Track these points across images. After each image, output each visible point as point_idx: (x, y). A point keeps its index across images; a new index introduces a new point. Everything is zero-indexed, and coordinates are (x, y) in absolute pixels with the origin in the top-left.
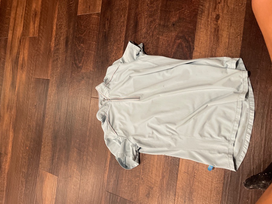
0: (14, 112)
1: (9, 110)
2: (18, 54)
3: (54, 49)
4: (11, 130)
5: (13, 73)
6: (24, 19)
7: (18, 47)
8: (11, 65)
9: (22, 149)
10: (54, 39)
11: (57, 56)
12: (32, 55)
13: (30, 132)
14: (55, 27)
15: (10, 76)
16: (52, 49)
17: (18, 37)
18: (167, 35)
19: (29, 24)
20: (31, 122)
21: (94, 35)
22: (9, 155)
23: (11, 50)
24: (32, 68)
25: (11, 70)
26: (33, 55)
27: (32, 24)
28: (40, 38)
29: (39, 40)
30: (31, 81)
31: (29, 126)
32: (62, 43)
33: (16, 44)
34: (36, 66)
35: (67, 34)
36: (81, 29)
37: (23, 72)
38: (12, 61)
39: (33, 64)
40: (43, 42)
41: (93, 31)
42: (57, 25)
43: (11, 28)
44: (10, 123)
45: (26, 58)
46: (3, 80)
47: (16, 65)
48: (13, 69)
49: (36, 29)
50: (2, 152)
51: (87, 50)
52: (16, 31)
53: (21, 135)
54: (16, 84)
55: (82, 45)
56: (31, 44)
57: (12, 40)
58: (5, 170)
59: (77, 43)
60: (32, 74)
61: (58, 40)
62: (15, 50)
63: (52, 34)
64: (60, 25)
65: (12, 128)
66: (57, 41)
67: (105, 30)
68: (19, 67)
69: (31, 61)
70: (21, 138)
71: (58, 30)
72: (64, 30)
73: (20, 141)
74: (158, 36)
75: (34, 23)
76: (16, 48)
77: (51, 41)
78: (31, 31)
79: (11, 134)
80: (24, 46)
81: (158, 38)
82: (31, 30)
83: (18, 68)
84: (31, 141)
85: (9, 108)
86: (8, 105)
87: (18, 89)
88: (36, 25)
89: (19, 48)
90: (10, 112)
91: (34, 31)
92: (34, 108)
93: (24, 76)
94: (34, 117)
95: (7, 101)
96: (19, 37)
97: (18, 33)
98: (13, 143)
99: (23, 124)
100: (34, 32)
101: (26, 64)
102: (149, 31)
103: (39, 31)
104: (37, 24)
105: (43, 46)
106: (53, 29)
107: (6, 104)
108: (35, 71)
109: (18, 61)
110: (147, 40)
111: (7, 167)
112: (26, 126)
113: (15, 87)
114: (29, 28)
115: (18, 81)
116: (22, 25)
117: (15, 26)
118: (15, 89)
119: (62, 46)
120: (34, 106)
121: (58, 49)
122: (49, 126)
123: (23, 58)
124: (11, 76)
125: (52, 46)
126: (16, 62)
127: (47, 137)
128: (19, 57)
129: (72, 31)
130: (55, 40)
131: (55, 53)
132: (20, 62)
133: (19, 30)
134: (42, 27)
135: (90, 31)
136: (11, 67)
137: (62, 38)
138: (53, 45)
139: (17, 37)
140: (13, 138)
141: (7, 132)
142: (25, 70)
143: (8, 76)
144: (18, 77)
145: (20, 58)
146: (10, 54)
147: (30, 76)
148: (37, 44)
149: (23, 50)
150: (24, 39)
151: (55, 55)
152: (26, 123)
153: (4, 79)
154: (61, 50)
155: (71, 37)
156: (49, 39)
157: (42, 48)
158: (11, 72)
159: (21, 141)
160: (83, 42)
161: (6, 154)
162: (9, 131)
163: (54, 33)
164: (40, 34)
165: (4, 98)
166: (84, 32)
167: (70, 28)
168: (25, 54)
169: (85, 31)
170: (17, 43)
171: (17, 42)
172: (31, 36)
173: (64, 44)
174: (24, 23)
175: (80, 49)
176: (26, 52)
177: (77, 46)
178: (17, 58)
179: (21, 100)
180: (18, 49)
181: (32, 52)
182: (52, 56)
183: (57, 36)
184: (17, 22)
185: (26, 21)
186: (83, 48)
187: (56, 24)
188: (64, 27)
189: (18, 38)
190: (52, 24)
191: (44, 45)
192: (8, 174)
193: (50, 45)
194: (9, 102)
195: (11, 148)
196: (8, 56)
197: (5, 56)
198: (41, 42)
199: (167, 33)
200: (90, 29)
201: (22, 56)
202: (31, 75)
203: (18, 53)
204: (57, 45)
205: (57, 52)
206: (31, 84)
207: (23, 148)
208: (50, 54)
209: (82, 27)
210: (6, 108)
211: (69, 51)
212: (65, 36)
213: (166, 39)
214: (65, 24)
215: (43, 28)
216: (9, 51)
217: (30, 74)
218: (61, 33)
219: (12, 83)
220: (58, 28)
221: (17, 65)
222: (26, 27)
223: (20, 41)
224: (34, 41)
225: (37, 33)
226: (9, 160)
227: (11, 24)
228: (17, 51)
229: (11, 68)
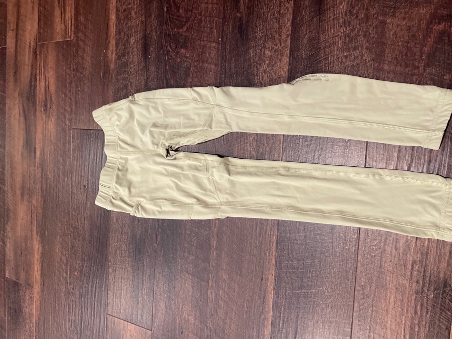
0: (37, 200)
1: (26, 197)
2: (33, 80)
3: (116, 64)
4: (35, 237)
5: (26, 120)
6: (40, 4)
7: (32, 65)
8: (21, 105)
9: (65, 275)
10: (113, 42)
11: (124, 79)
12: (66, 80)
13: (79, 240)
14: (113, 17)
15: (19, 126)
16: (112, 66)
17: (30, 43)
18: (406, 13)
19: (51, 14)
20: (79, 222)
21: (211, 28)
22: (37, 288)
23: (15, 73)
24: (68, 108)
25: (22, 114)
26: (68, 80)
27: (57, 12)
28: (81, 43)
29: (78, 46)
30: (70, 137)
31: (75, 228)
32: (135, 49)
33: (26, 58)
34: (76, 103)
35: (145, 30)
36: (178, 16)
37: (48, 117)
38: (21, 94)
39: (71, 100)
40: (88, 50)
41: (208, 19)
42: (118, 10)
43: (11, 26)
44: (32, 223)
45: (52, 88)
46: (5, 135)
47: (31, 104)
48: (24, 112)
49: (68, 23)
50: (20, 282)
51: (197, 61)
52: (24, 31)
53: (58, 248)
54: (35, 144)
55: (183, 51)
56: (61, 58)
57: (16, 51)
58: (30, 317)
59: (171, 48)
60: (70, 120)
61: (124, 45)
62: (26, 73)
63: (107, 33)
64: (125, 10)
65: (37, 233)
66: (123, 47)
67: (239, 15)
68: (37, 108)
69: (65, 94)
70: (60, 254)
71: (122, 22)
72: (136, 21)
73: (57, 259)
74: (380, 18)
75: (64, 12)
76: (26, 67)
77: (107, 48)
78: (59, 28)
79: (37, 246)
80: (45, 62)
81: (383, 23)
82: (59, 26)
83: (36, 110)
84: (83, 260)
85: (26, 192)
86: (23, 188)
87: (41, 154)
88: (68, 15)
89: (34, 67)
90: (29, 201)
91: (64, 28)
92: (82, 190)
93: (52, 126)
94: (85, 211)
95: (19, 179)
96: (32, 44)
97: (27, 35)
98: (42, 262)
99: (60, 225)
100: (65, 31)
101: (53, 100)
102: (357, 8)
103: (76, 27)
104: (71, 12)
105: (88, 59)
106: (108, 19)
107: (18, 186)
108: (76, 114)
109: (34, 96)
110: (353, 30)
111: (34, 311)
112: (68, 229)
113: (33, 149)
114: (52, 22)
115: (39, 136)
116: (36, 17)
117: (20, 21)
118: (35, 153)
119: (135, 57)
120: (82, 187)
121: (125, 65)
122: (120, 229)
123: (47, 88)
124: (23, 126)
125: (110, 58)
126: (30, 97)
127: (118, 251)
128: (35, 86)
129: (155, 24)
130: (117, 45)
131: (118, 74)
132: (41, 96)
133: (31, 29)
134: (82, 19)
135: (201, 20)
136: (21, 108)
137: (132, 40)
138: (112, 55)
139: (28, 43)
140: (42, 254)
141: (26, 242)
142: (54, 114)
143: (17, 128)
144: (39, 128)
145: (38, 88)
146: (16, 81)
147: (66, 125)
148: (75, 56)
149: (44, 69)
150: (42, 46)
151: (120, 78)
152: (68, 221)
153: (7, 134)
154: (132, 66)
155: (154, 36)
156: (102, 43)
157: (88, 63)
158: (22, 119)
159: (61, 260)
160: (185, 46)
161: (30, 285)
162: (32, 238)
163: (113, 30)
164: (80, 35)
165: (12, 173)
166: (186, 22)
167: (150, 16)
168: (48, 80)
169: (188, 19)
170: (29, 58)
171: (27, 54)
172: (59, 38)
173: (140, 53)
174: (40, 12)
175: (179, 60)
176: (51, 74)
177: (172, 54)
178: (32, 87)
179: (50, 176)
180: (32, 68)
181: (64, 73)
182: (114, 80)
183: (120, 34)
184: (22, 11)
185: (44, 8)
186: (186, 57)
187: (115, 10)
188: (136, 13)
189: (30, 47)
190: (107, 10)
191: (92, 57)
192: (38, 323)
193: (106, 56)
194: (23, 181)
195: (39, 273)
196: (11, 84)
197: (4, 86)
198: (84, 50)
199: (407, 10)
200: (200, 14)
201: (43, 84)
202: (67, 122)
203: (34, 77)
204: (123, 55)
205: (125, 71)
206: (69, 142)
207: (67, 274)
208: (107, 76)
209: (181, 11)
210: (18, 192)
211: (153, 68)
212: (139, 35)
213: (404, 23)
214: (137, 7)
215: (86, 19)
216: (12, 74)
217: (65, 122)
218: (130, 28)
219: (27, 142)
220: (122, 17)
221: (34, 103)
222: (45, 20)
223: (35, 53)
224: (67, 50)
225: (73, 33)
226: (36, 297)
227: (11, 18)
228: (30, 73)
229: (21, 111)
